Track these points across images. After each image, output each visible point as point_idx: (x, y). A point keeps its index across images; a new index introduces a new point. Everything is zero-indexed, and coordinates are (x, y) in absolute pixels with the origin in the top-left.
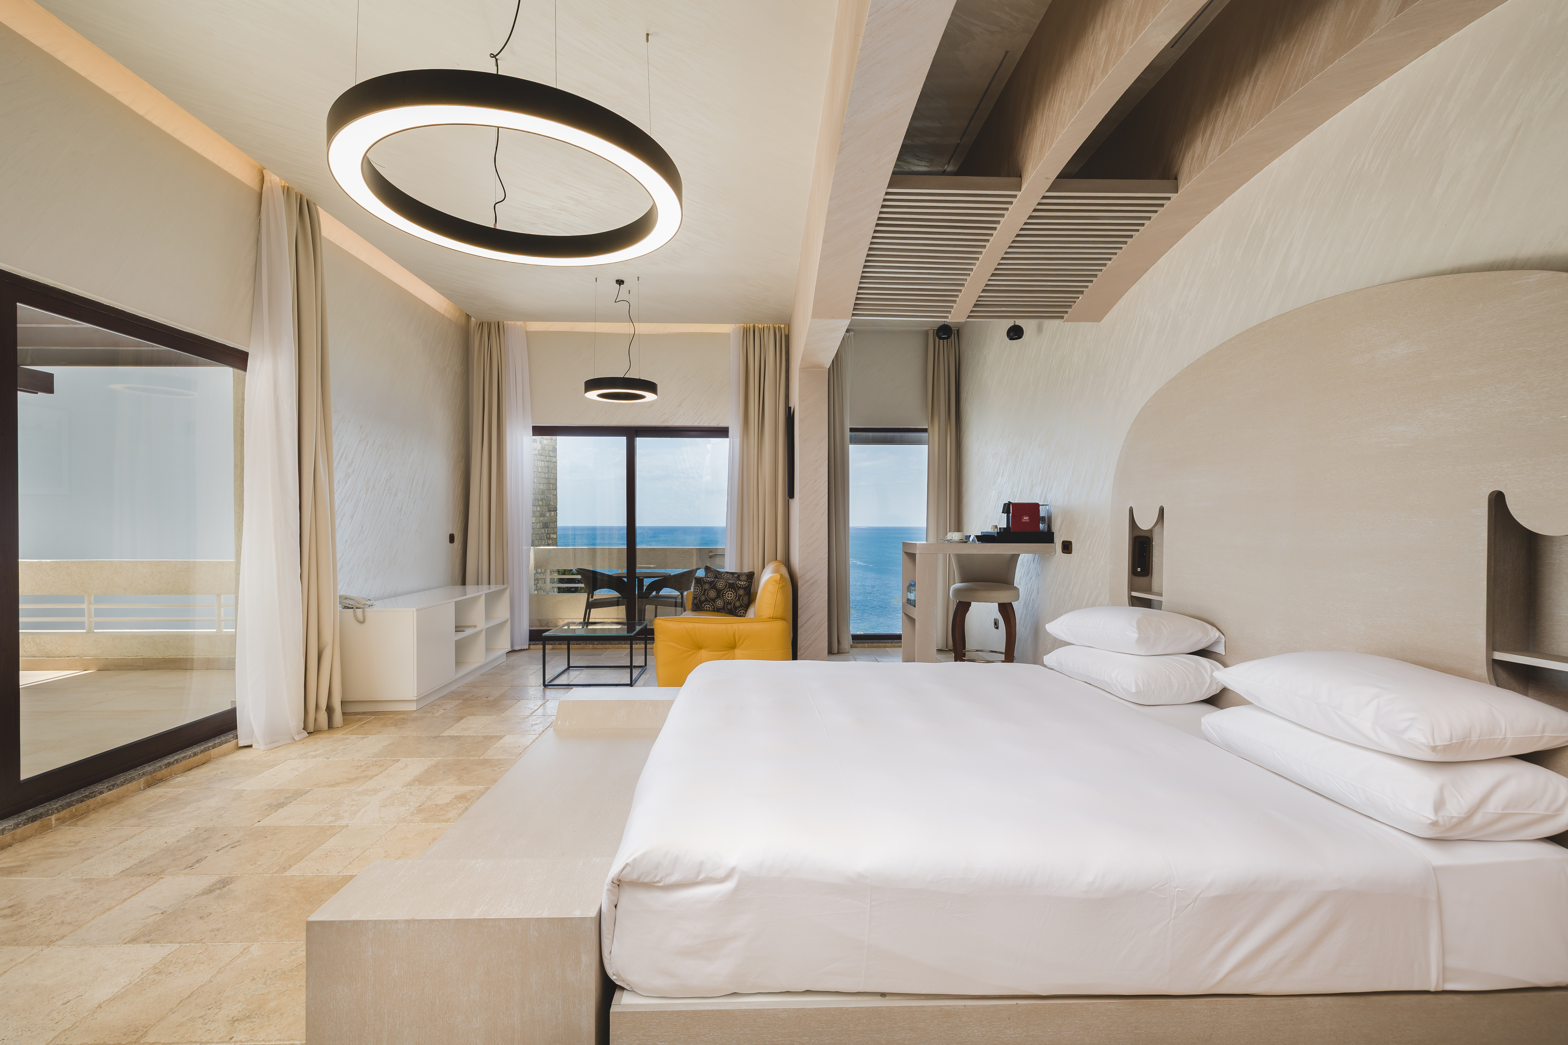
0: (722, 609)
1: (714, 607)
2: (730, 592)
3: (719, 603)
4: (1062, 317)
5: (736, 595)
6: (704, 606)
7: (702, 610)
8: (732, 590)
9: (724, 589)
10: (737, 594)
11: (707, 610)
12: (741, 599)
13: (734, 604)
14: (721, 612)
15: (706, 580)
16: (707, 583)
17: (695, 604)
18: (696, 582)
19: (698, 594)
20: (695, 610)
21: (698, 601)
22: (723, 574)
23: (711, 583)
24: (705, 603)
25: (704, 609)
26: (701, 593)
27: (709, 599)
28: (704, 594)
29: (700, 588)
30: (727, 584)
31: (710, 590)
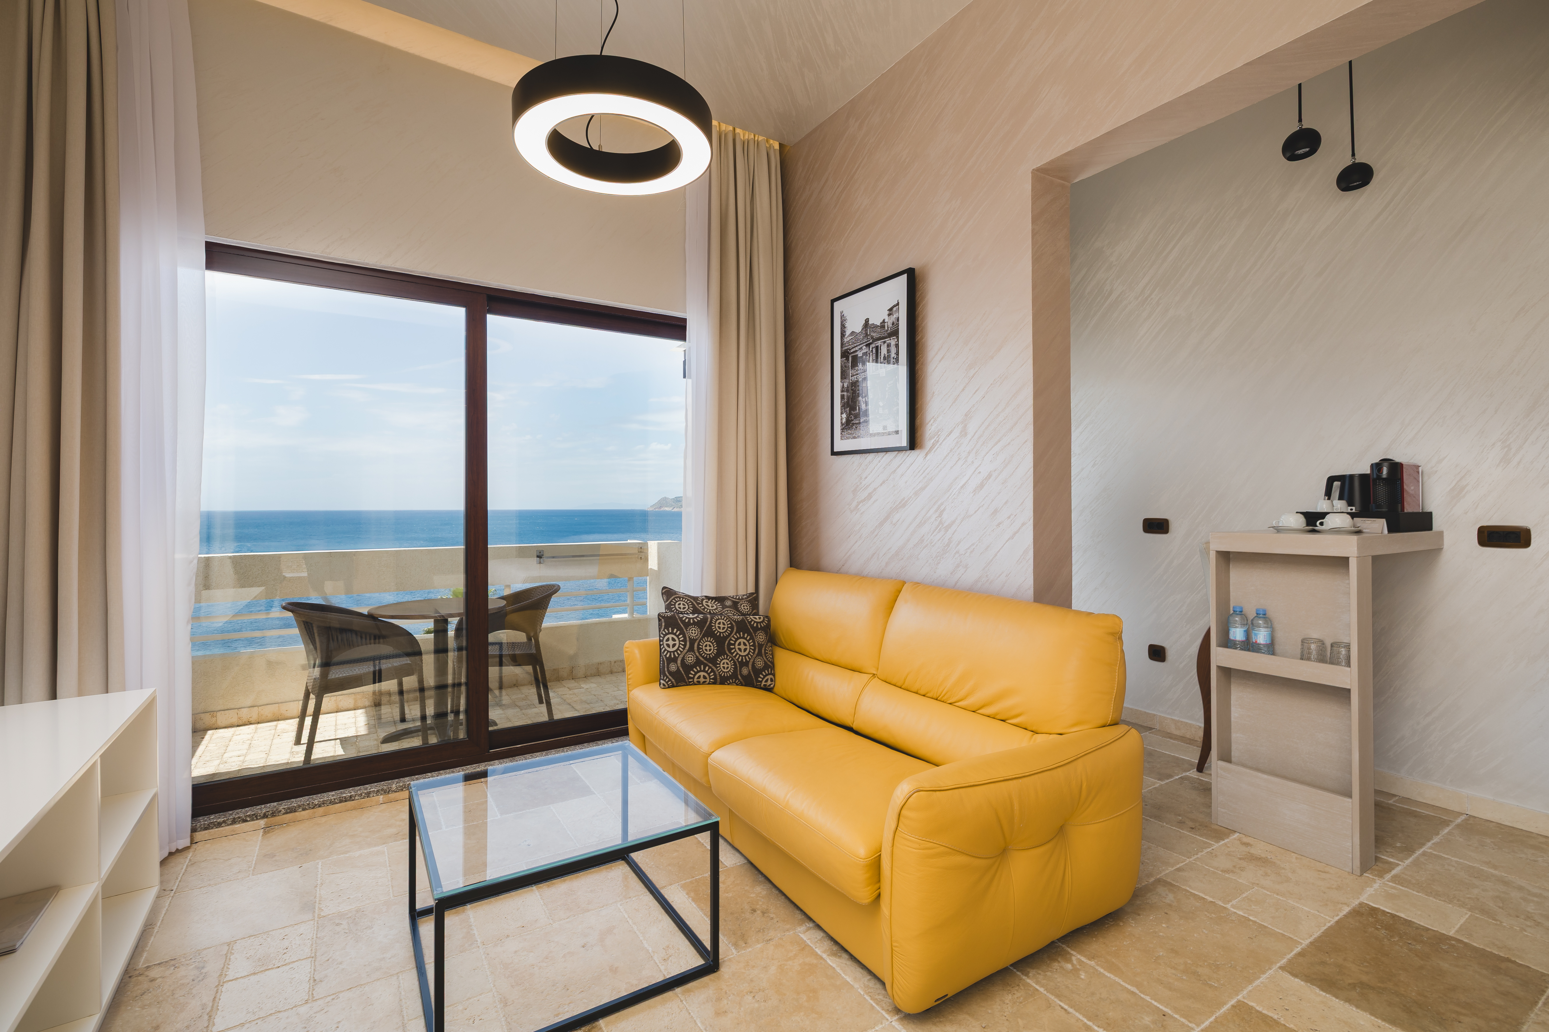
0: (731, 677)
1: (715, 674)
2: (742, 641)
3: (725, 666)
5: (754, 645)
6: (694, 675)
8: (743, 635)
9: (730, 634)
10: (753, 642)
11: (699, 683)
12: (763, 651)
14: (728, 684)
15: (687, 618)
16: (692, 624)
17: (670, 673)
18: (665, 626)
19: (678, 651)
20: (673, 686)
21: (679, 665)
22: (704, 603)
23: (700, 624)
24: (697, 669)
25: (693, 681)
26: (684, 649)
27: (702, 659)
28: (691, 649)
29: (679, 639)
30: (734, 623)
31: (701, 639)
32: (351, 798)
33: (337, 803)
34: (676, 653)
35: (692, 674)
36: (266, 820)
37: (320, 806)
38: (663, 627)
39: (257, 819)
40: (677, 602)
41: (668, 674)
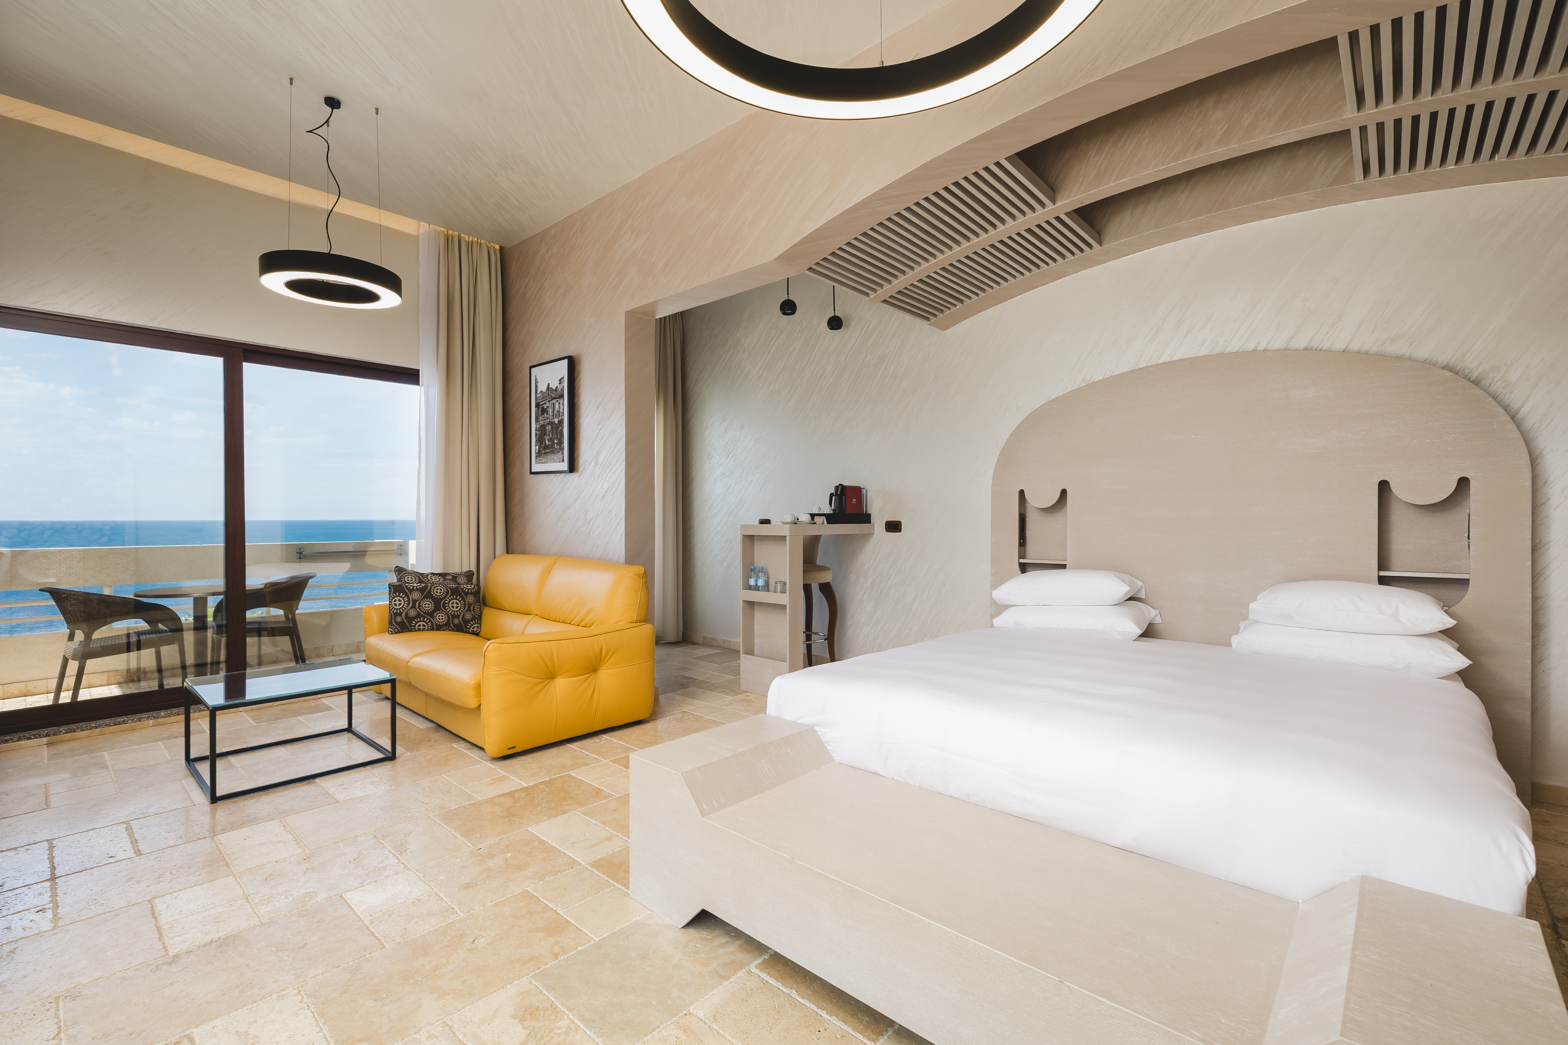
0: (445, 625)
1: (432, 623)
2: (455, 601)
3: (440, 617)
4: (928, 319)
5: (465, 604)
6: (416, 624)
7: (411, 631)
8: (456, 597)
9: (445, 597)
10: (465, 602)
11: (419, 629)
12: (472, 608)
13: (463, 616)
14: (443, 630)
15: (411, 586)
16: (415, 590)
17: (396, 623)
18: (393, 591)
19: (403, 608)
20: (399, 632)
21: (404, 617)
22: (429, 577)
23: (422, 590)
24: (417, 620)
25: (415, 628)
26: (407, 607)
27: (422, 613)
28: (414, 606)
29: (404, 600)
30: (449, 589)
31: (422, 600)
32: (124, 722)
33: (111, 726)
34: (401, 609)
35: (414, 623)
36: (48, 738)
37: (96, 728)
38: (392, 592)
39: (40, 737)
40: (406, 576)
41: (394, 624)
